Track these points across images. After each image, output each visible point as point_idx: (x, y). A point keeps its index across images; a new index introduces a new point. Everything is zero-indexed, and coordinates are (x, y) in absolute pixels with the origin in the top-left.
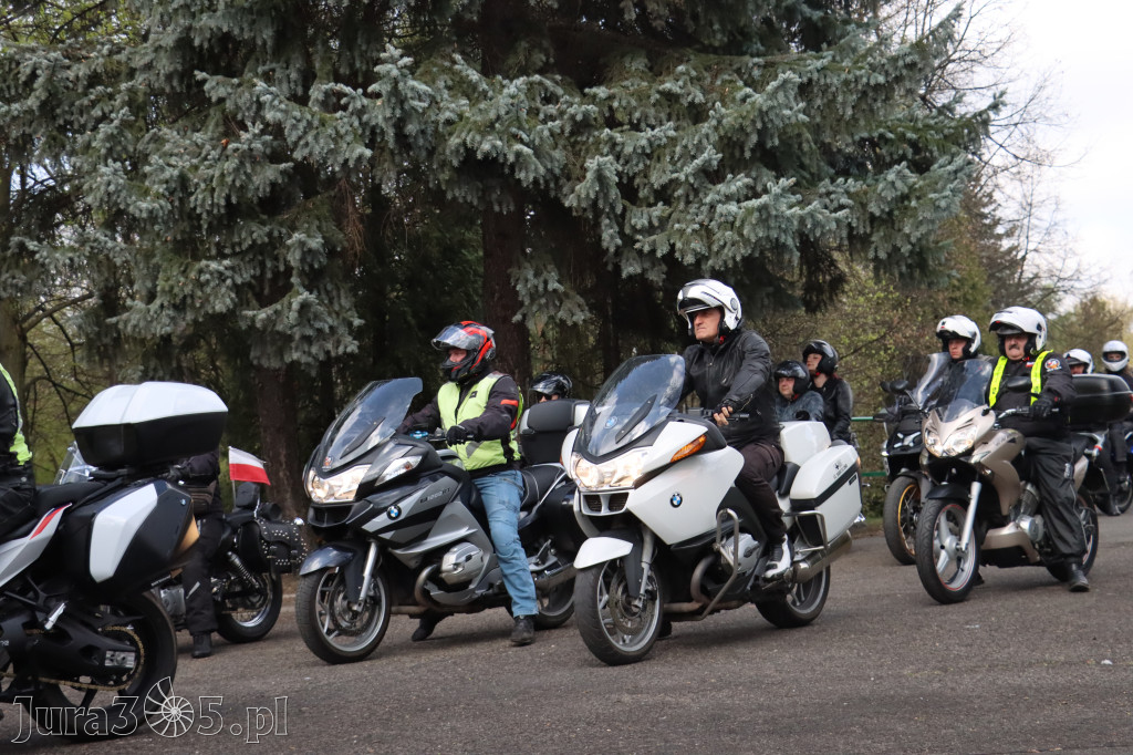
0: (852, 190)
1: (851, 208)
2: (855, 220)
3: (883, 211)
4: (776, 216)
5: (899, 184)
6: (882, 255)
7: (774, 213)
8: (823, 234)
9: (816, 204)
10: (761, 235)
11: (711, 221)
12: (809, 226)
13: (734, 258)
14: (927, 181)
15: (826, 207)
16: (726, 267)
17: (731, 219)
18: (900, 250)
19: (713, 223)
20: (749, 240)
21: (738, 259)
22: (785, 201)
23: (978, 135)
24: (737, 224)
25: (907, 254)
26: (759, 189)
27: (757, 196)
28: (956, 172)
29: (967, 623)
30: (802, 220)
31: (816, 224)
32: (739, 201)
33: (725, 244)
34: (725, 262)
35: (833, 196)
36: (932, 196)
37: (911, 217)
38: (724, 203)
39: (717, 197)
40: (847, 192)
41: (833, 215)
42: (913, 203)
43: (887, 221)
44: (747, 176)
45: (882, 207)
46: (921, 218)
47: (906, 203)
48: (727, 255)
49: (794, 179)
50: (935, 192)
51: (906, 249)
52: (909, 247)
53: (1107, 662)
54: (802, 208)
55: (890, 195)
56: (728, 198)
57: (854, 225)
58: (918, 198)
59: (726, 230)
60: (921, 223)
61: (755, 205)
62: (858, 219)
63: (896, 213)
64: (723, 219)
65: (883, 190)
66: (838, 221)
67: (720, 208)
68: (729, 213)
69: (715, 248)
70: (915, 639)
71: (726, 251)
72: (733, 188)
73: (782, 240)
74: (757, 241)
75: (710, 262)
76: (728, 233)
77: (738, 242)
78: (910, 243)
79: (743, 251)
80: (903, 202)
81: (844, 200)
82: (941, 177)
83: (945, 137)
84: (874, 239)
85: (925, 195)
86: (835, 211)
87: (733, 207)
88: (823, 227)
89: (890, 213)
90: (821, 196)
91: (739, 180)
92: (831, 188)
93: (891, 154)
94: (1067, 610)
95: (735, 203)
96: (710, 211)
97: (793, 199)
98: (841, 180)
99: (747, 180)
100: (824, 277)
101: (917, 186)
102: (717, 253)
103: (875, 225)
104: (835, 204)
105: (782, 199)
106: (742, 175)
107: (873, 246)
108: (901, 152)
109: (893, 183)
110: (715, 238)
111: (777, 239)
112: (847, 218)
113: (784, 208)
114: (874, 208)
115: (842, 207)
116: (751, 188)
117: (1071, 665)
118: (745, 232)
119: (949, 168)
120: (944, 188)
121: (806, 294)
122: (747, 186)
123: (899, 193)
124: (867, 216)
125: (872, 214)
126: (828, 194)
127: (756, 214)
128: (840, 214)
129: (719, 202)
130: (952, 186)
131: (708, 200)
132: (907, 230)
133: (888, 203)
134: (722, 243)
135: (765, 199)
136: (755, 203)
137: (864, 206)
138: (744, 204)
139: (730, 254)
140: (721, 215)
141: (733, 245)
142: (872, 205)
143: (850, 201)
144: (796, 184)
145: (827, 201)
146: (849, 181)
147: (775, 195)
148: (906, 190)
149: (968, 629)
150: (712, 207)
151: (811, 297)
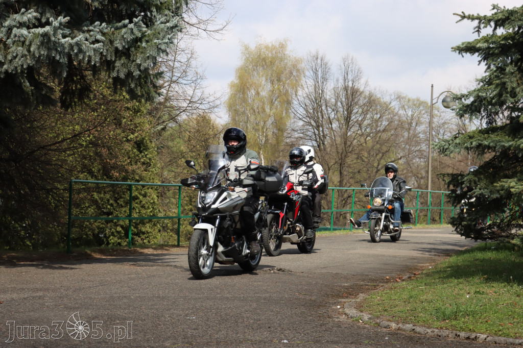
0: (105, 31)
1: (103, 42)
2: (105, 51)
3: (124, 47)
4: (55, 42)
5: (136, 31)
6: (122, 76)
7: (53, 39)
8: (84, 57)
9: (80, 37)
10: (42, 53)
11: (8, 38)
12: (76, 51)
13: (22, 66)
14: (153, 31)
15: (87, 40)
16: (17, 71)
17: (22, 39)
18: (132, 73)
19: (9, 40)
20: (34, 54)
21: (25, 67)
22: (62, 32)
23: (181, 4)
24: (27, 43)
25: (137, 77)
26: (44, 20)
27: (43, 26)
28: (172, 28)
29: (186, 316)
30: (71, 47)
31: (80, 51)
32: (28, 28)
33: (17, 55)
34: (16, 68)
35: (92, 33)
36: (156, 41)
37: (142, 53)
38: (18, 28)
39: (14, 23)
40: (102, 32)
41: (92, 46)
42: (144, 44)
43: (125, 53)
44: (36, 11)
45: (124, 44)
46: (148, 55)
47: (139, 44)
48: (18, 63)
49: (68, 18)
50: (158, 39)
51: (137, 73)
52: (138, 72)
53: (285, 341)
54: (72, 39)
55: (129, 37)
56: (21, 25)
57: (105, 54)
58: (147, 42)
59: (18, 46)
60: (148, 57)
61: (41, 33)
62: (107, 50)
63: (133, 49)
64: (17, 39)
65: (125, 33)
66: (95, 50)
67: (15, 31)
68: (22, 35)
69: (9, 57)
70: (160, 325)
71: (17, 60)
72: (25, 19)
73: (58, 58)
74: (40, 56)
75: (5, 67)
76: (20, 48)
77: (26, 56)
78: (140, 70)
79: (29, 62)
80: (137, 43)
81: (99, 37)
82: (162, 30)
83: (161, 3)
84: (118, 64)
85: (152, 41)
86: (93, 43)
87: (24, 31)
88: (85, 53)
89: (128, 49)
90: (83, 32)
91: (30, 13)
92: (91, 28)
93: (126, 10)
94: (243, 310)
95: (25, 28)
96: (8, 32)
97: (67, 31)
98: (97, 23)
99: (35, 14)
100: (76, 87)
101: (147, 34)
102: (11, 61)
103: (118, 55)
104: (93, 39)
105: (60, 31)
106: (32, 10)
107: (116, 69)
108: (132, 9)
109: (132, 29)
110: (10, 50)
111: (54, 57)
112: (100, 49)
113: (60, 36)
114: (119, 45)
115: (97, 41)
116: (39, 20)
117: (265, 342)
118: (32, 49)
119: (168, 24)
120: (164, 37)
121: (62, 96)
122: (36, 18)
123: (134, 37)
124: (113, 49)
125: (117, 48)
126: (89, 31)
127: (40, 38)
128: (97, 45)
129: (15, 26)
130: (170, 37)
131: (7, 24)
132: (138, 61)
133: (128, 42)
134: (15, 55)
135: (47, 28)
136: (40, 30)
137: (111, 42)
138: (33, 30)
139: (20, 63)
140: (15, 36)
141: (22, 57)
142: (118, 41)
143: (103, 38)
144: (69, 22)
145: (88, 35)
146: (103, 24)
147: (54, 27)
148: (139, 35)
149: (189, 319)
150: (10, 29)
151: (66, 98)
